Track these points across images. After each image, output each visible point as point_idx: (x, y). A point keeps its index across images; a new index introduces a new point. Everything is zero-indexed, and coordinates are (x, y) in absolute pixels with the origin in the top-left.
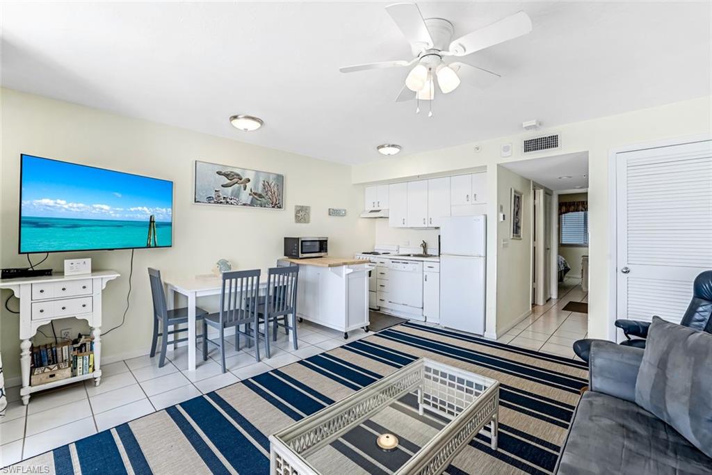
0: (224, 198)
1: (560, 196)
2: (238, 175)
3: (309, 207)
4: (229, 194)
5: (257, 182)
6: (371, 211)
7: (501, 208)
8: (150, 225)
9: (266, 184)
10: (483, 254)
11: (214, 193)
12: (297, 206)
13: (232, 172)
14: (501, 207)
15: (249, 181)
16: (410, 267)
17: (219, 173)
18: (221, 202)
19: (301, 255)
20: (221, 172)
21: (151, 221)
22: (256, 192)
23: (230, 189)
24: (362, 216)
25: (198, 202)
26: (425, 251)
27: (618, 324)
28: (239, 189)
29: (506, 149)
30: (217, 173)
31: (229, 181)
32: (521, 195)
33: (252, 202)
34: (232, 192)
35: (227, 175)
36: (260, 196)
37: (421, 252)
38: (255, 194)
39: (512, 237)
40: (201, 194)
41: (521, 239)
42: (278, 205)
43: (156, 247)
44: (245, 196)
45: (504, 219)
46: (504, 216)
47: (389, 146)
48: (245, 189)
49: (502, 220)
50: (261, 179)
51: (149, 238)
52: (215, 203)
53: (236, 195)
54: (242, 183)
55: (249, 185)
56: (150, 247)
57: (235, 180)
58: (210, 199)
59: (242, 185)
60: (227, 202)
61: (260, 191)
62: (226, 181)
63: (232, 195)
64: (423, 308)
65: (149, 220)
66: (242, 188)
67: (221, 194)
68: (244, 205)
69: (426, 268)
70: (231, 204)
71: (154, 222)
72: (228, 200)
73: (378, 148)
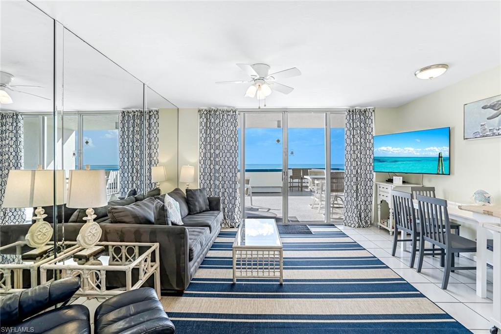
0: (490, 130)
4: (496, 124)
8: (439, 160)
11: (480, 127)
13: (498, 101)
17: (484, 108)
18: (488, 135)
20: (486, 106)
21: (439, 157)
23: (496, 120)
25: (466, 139)
30: (483, 108)
31: (496, 112)
34: (499, 122)
35: (492, 107)
40: (469, 131)
43: (443, 174)
51: (438, 169)
52: (481, 137)
56: (439, 174)
58: (475, 134)
60: (494, 134)
62: (492, 112)
63: (499, 125)
65: (438, 156)
67: (486, 127)
70: (498, 135)
71: (441, 157)
72: (495, 131)
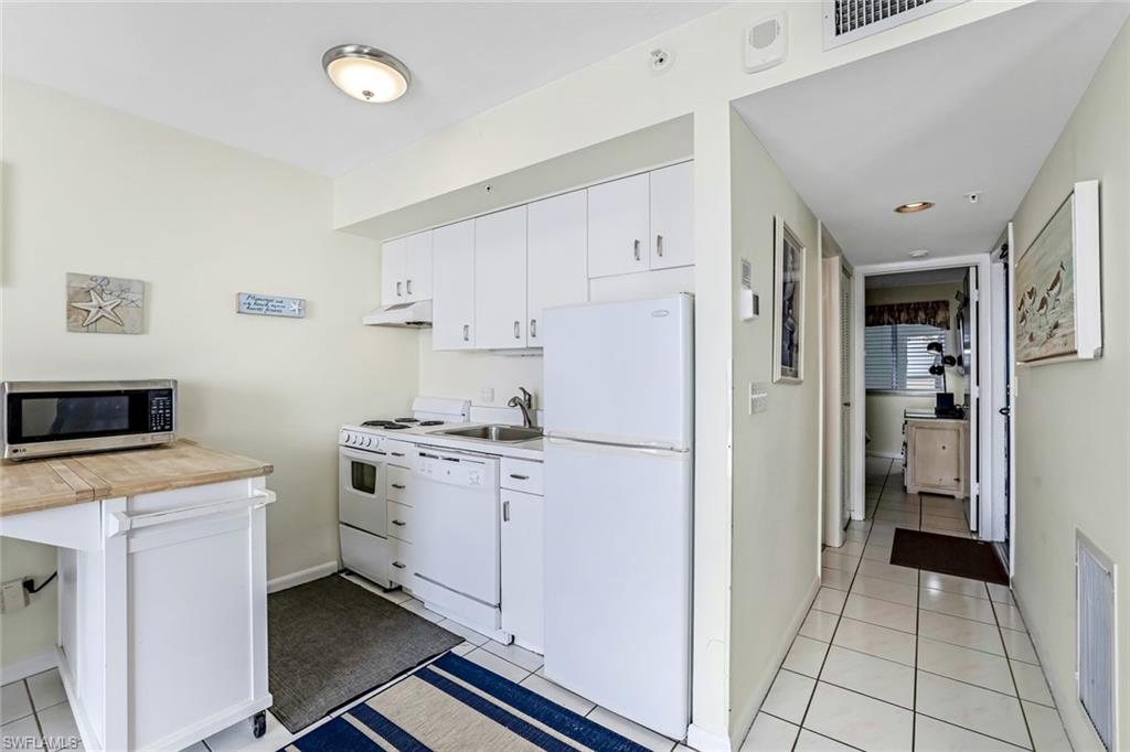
1: (867, 279)
6: (392, 308)
7: (745, 273)
10: (681, 440)
12: (71, 276)
14: (746, 270)
16: (462, 472)
26: (528, 418)
32: (799, 247)
37: (516, 419)
39: (778, 376)
41: (800, 383)
45: (756, 311)
46: (756, 298)
49: (749, 313)
64: (499, 606)
69: (506, 481)
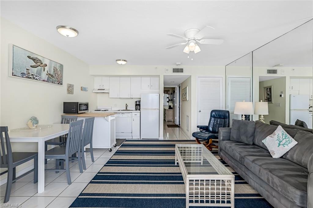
0: (32, 75)
2: (40, 61)
3: (74, 85)
4: (35, 72)
5: (50, 67)
6: (99, 90)
9: (55, 69)
11: (26, 70)
12: (68, 84)
13: (37, 58)
15: (46, 65)
17: (29, 57)
18: (30, 78)
19: (79, 112)
22: (50, 73)
23: (36, 69)
24: (93, 91)
25: (15, 75)
26: (126, 108)
27: (198, 127)
28: (41, 71)
29: (167, 70)
30: (28, 57)
31: (36, 64)
33: (48, 79)
34: (37, 71)
35: (34, 60)
36: (52, 76)
38: (50, 74)
40: (17, 70)
42: (60, 83)
44: (44, 76)
47: (123, 60)
48: (44, 71)
50: (53, 66)
52: (26, 77)
53: (39, 73)
54: (43, 66)
55: (47, 68)
57: (39, 64)
58: (23, 74)
59: (43, 68)
60: (34, 78)
61: (52, 73)
63: (37, 74)
64: (132, 133)
66: (43, 70)
67: (30, 72)
68: (44, 81)
70: (36, 79)
72: (35, 77)
73: (117, 60)
